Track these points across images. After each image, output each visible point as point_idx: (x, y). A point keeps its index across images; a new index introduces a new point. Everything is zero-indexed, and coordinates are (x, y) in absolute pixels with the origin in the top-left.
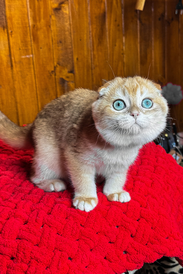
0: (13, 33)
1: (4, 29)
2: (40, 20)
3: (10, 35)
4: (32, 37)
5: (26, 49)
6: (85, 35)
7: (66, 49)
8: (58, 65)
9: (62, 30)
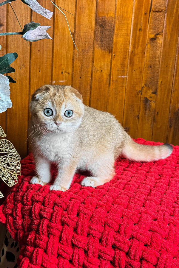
0: (116, 56)
1: (109, 53)
2: (138, 47)
3: (113, 58)
4: (129, 61)
5: (122, 71)
6: (171, 63)
7: (154, 73)
8: (145, 86)
9: (154, 57)
